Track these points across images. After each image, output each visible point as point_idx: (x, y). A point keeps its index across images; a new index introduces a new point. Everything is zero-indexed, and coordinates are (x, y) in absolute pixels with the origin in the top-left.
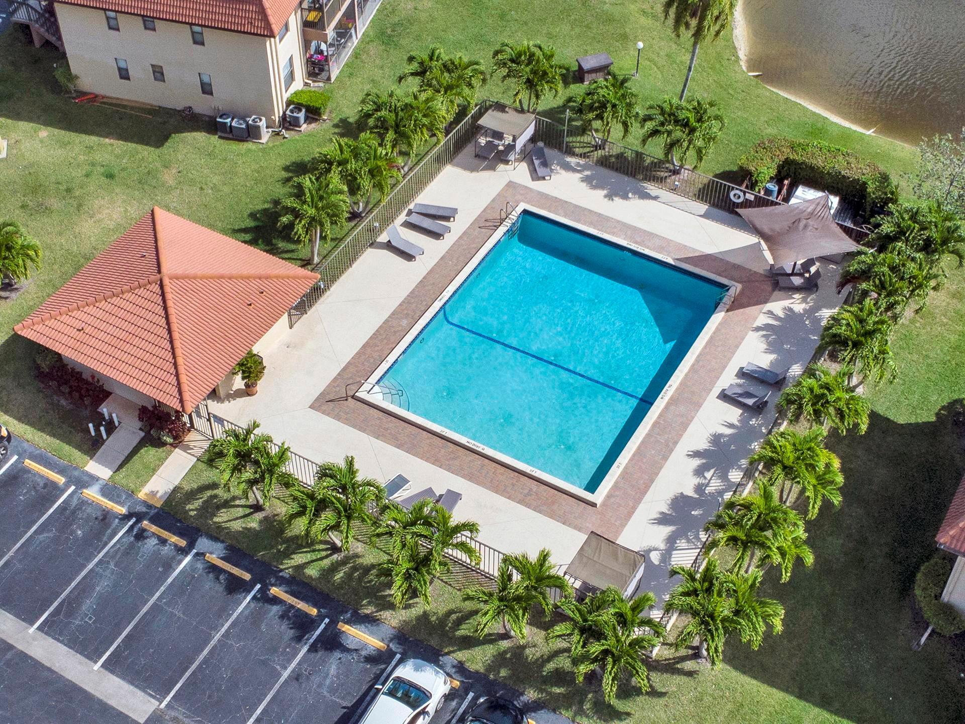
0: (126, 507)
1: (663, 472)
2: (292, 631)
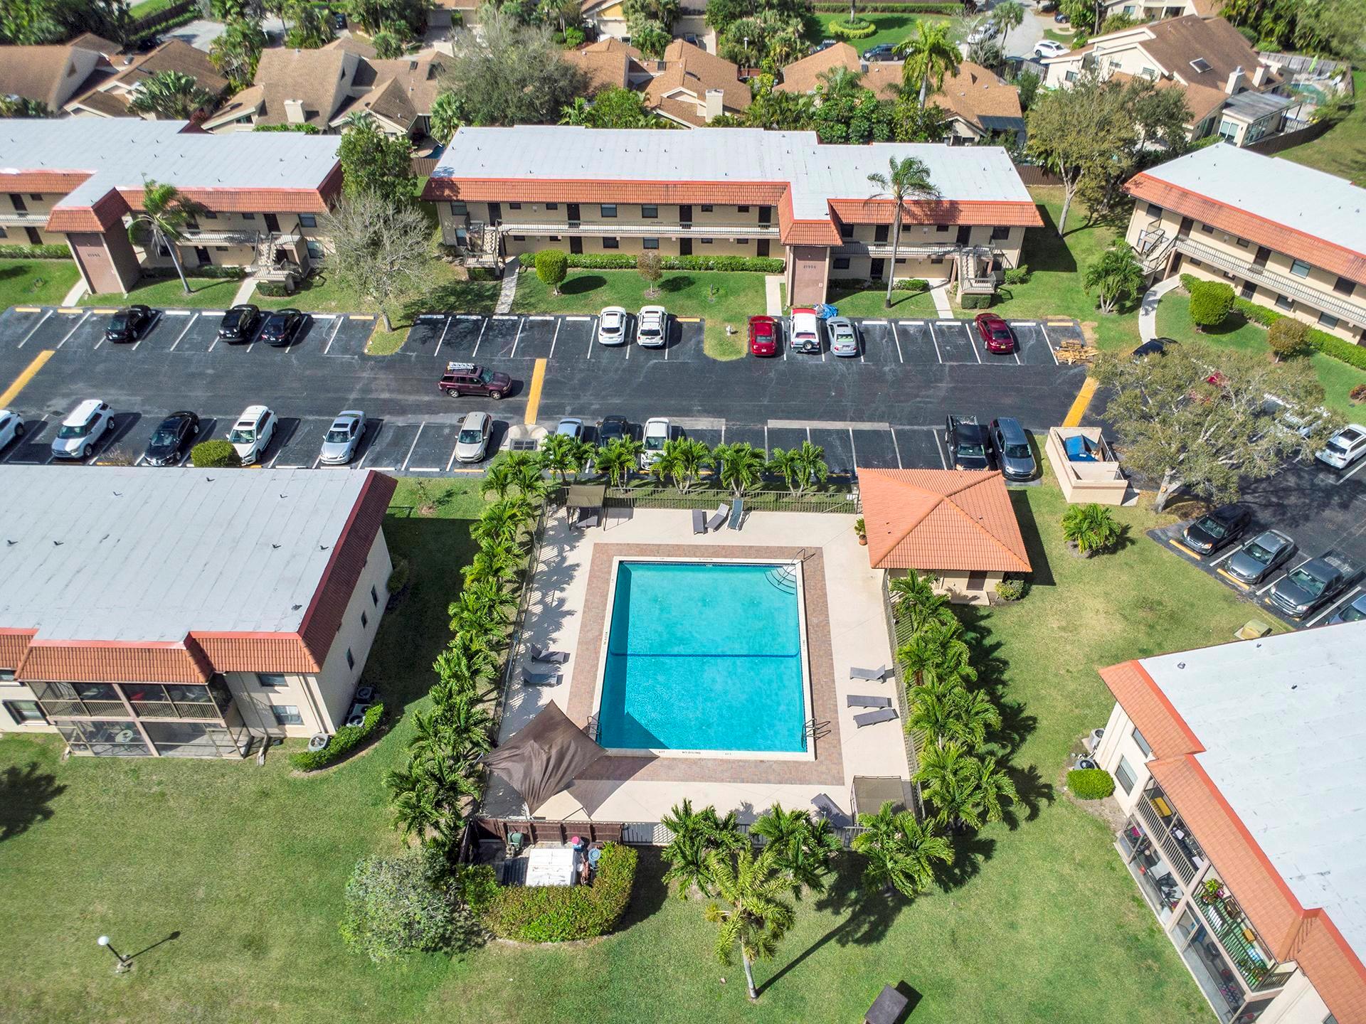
1: (584, 593)
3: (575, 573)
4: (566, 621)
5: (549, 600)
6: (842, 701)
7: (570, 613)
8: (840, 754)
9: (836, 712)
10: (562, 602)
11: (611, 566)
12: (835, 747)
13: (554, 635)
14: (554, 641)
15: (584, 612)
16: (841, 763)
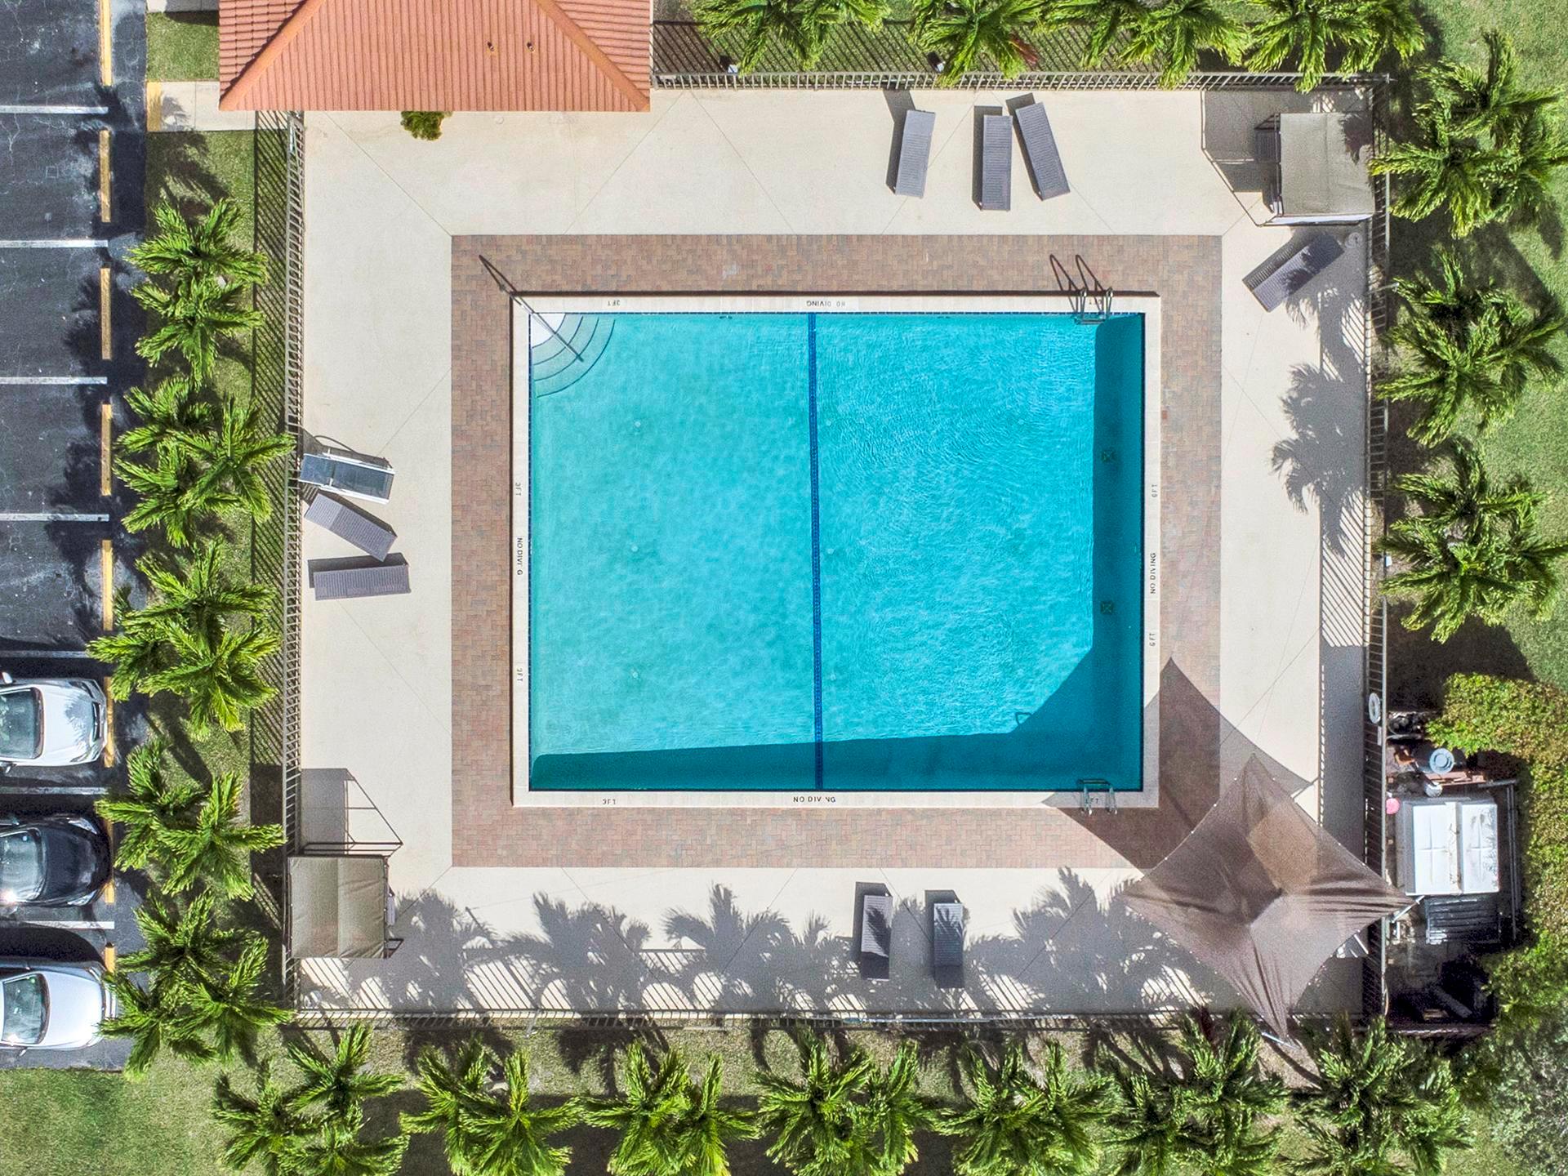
0: (118, 81)
1: (642, 872)
2: (63, 480)
3: (573, 906)
4: (747, 907)
5: (674, 963)
6: (991, 222)
7: (722, 901)
8: (1141, 239)
9: (1020, 239)
10: (681, 925)
11: (545, 813)
12: (1120, 250)
13: (798, 930)
14: (816, 927)
15: (717, 863)
16: (1165, 239)
